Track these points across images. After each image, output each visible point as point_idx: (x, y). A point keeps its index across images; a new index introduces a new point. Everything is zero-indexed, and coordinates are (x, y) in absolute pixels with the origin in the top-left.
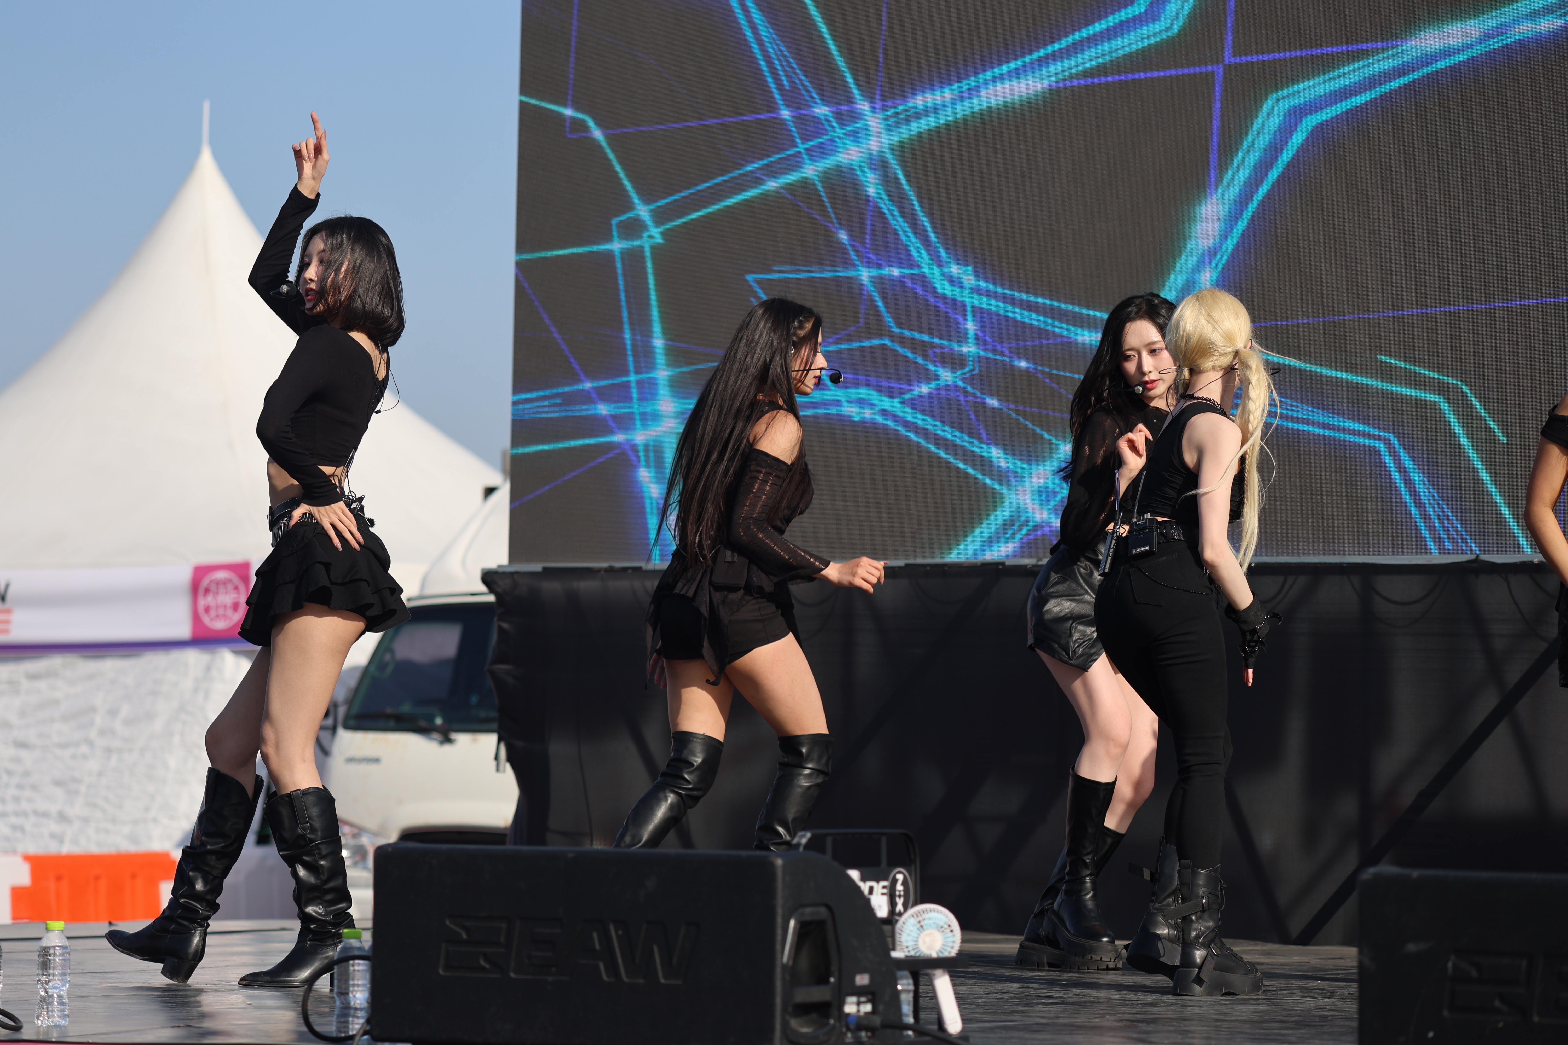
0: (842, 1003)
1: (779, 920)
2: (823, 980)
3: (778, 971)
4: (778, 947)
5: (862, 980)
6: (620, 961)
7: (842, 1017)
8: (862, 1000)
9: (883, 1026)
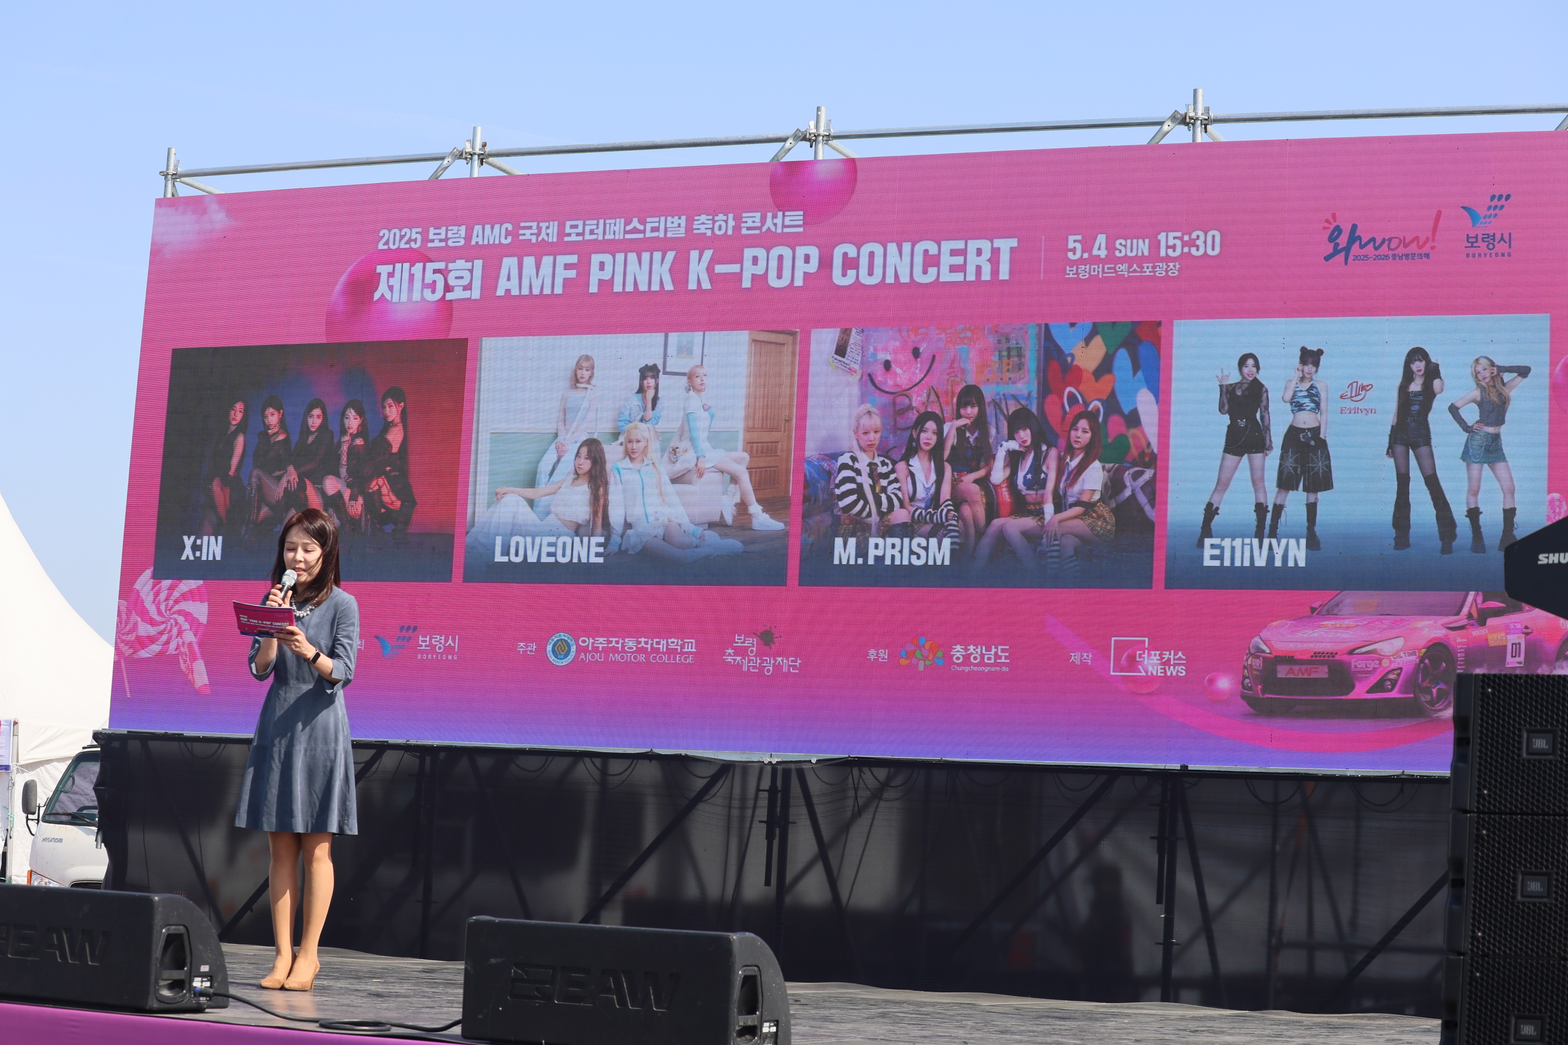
0: (191, 981)
1: (155, 932)
2: (181, 968)
3: (153, 960)
4: (154, 947)
5: (205, 968)
6: (67, 950)
7: (191, 989)
8: (204, 979)
9: (215, 994)
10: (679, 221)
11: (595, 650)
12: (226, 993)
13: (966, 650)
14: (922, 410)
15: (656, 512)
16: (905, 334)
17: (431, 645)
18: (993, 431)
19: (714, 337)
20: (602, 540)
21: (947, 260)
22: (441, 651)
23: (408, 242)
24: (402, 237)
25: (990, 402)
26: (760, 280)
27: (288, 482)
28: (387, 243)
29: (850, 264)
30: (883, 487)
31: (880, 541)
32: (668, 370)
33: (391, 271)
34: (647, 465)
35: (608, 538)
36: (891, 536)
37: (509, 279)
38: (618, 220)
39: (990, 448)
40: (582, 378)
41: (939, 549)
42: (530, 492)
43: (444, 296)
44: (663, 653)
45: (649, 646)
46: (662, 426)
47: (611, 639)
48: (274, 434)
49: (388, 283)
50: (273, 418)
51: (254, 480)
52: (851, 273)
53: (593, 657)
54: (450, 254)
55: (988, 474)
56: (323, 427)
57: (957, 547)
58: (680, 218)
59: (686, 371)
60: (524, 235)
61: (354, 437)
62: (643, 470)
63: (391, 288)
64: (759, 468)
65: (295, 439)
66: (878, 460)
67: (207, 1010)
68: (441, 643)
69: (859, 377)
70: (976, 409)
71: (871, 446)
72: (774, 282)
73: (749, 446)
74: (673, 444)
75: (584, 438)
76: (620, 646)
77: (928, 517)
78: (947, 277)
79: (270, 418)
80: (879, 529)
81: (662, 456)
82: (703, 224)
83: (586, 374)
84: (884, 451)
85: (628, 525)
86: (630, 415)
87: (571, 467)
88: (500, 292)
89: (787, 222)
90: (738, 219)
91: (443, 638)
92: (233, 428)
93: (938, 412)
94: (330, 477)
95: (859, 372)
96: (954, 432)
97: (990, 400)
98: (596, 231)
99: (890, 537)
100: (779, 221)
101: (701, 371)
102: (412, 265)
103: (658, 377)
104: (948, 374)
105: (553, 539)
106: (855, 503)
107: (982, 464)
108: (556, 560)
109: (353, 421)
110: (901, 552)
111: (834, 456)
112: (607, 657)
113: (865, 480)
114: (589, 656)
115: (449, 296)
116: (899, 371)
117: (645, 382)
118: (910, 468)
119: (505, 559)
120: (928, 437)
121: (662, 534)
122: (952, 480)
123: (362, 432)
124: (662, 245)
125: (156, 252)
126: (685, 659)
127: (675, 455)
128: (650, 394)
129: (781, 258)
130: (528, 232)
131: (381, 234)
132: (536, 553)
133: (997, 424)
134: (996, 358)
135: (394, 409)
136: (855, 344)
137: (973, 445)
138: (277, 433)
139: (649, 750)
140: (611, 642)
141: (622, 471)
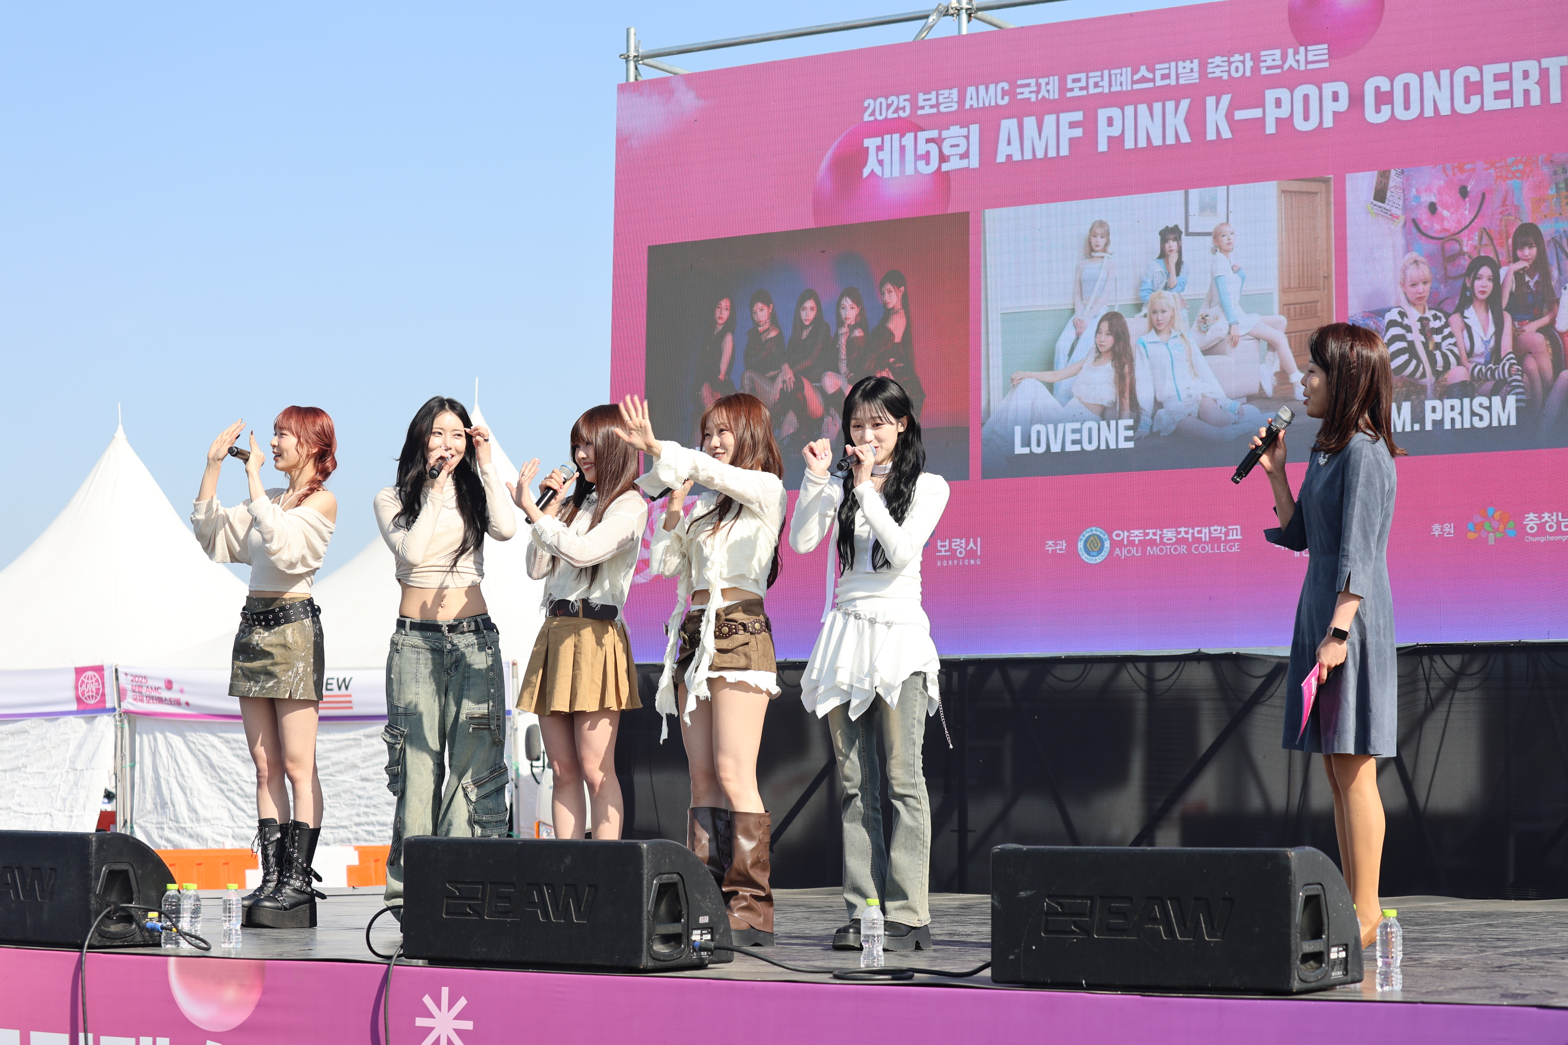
0: (689, 935)
1: (645, 882)
2: (677, 920)
3: (645, 914)
4: (645, 900)
5: (704, 920)
6: (550, 908)
7: (689, 941)
8: (703, 932)
9: (716, 948)
10: (1192, 66)
11: (1131, 543)
12: (730, 946)
13: (1540, 518)
14: (1475, 256)
15: (1189, 388)
16: (1450, 172)
17: (950, 549)
18: (1555, 273)
19: (1238, 190)
20: (1131, 422)
21: (1490, 87)
22: (962, 556)
23: (896, 111)
24: (889, 106)
25: (1549, 241)
26: (1285, 124)
27: (784, 382)
28: (873, 114)
29: (1383, 98)
30: (1437, 343)
31: (1437, 403)
32: (1191, 230)
33: (880, 143)
34: (1175, 337)
35: (1137, 421)
36: (1450, 397)
37: (1009, 143)
38: (1124, 69)
39: (1553, 293)
40: (1097, 246)
41: (1504, 408)
42: (1048, 376)
43: (940, 167)
44: (1205, 542)
45: (1190, 536)
46: (1188, 293)
47: (1147, 531)
48: (765, 331)
49: (877, 157)
50: (762, 313)
51: (746, 382)
52: (1386, 109)
53: (1129, 551)
54: (941, 121)
55: (1553, 322)
56: (818, 319)
57: (1522, 404)
58: (1192, 62)
59: (1211, 229)
60: (1022, 93)
61: (852, 328)
62: (1171, 342)
63: (881, 162)
64: (1298, 332)
65: (788, 334)
66: (1429, 314)
67: (709, 966)
68: (961, 547)
69: (1402, 223)
70: (1534, 250)
71: (1420, 299)
72: (1300, 125)
73: (1286, 308)
74: (1203, 311)
75: (1103, 312)
76: (1158, 537)
77: (1489, 372)
78: (1492, 104)
79: (759, 313)
80: (1435, 390)
81: (1191, 326)
82: (1218, 67)
83: (1101, 242)
84: (1436, 303)
85: (1158, 405)
86: (1152, 283)
87: (1092, 344)
88: (1001, 158)
89: (1310, 58)
90: (1256, 59)
91: (963, 541)
92: (720, 328)
93: (1492, 255)
94: (829, 373)
95: (1402, 218)
96: (1511, 277)
97: (1549, 238)
98: (1100, 84)
99: (1448, 398)
100: (1301, 57)
101: (1227, 229)
102: (902, 136)
103: (1180, 240)
104: (1501, 213)
105: (1077, 425)
106: (1406, 364)
107: (1545, 310)
108: (1082, 448)
109: (850, 311)
110: (1461, 414)
111: (1381, 313)
112: (1144, 551)
113: (1417, 338)
114: (1125, 551)
115: (945, 167)
116: (1446, 213)
117: (1167, 245)
118: (1465, 320)
119: (1026, 450)
120: (1483, 284)
121: (1196, 412)
122: (1513, 330)
123: (861, 322)
124: (1175, 93)
125: (622, 142)
126: (1231, 548)
127: (1205, 323)
128: (1173, 258)
129: (1306, 98)
130: (1026, 90)
131: (866, 104)
132: (1060, 441)
133: (1559, 265)
134: (1552, 192)
135: (894, 295)
136: (1396, 187)
137: (1534, 290)
138: (768, 329)
139: (1197, 650)
140: (1148, 534)
141: (1147, 345)
